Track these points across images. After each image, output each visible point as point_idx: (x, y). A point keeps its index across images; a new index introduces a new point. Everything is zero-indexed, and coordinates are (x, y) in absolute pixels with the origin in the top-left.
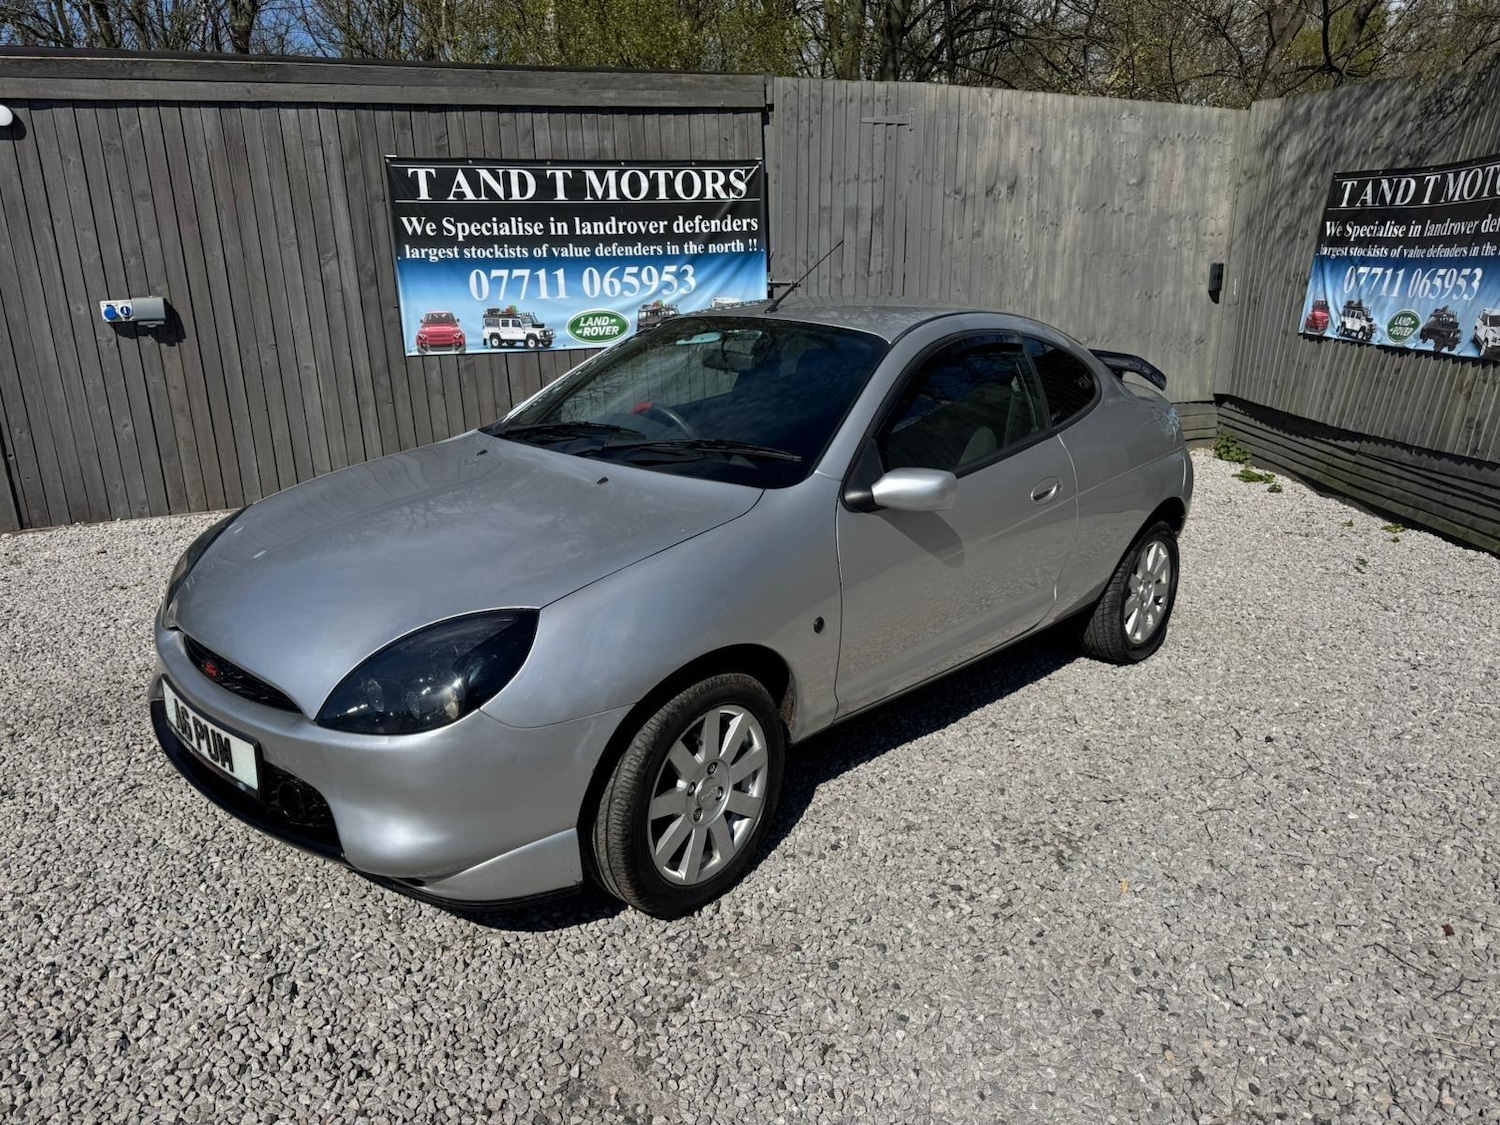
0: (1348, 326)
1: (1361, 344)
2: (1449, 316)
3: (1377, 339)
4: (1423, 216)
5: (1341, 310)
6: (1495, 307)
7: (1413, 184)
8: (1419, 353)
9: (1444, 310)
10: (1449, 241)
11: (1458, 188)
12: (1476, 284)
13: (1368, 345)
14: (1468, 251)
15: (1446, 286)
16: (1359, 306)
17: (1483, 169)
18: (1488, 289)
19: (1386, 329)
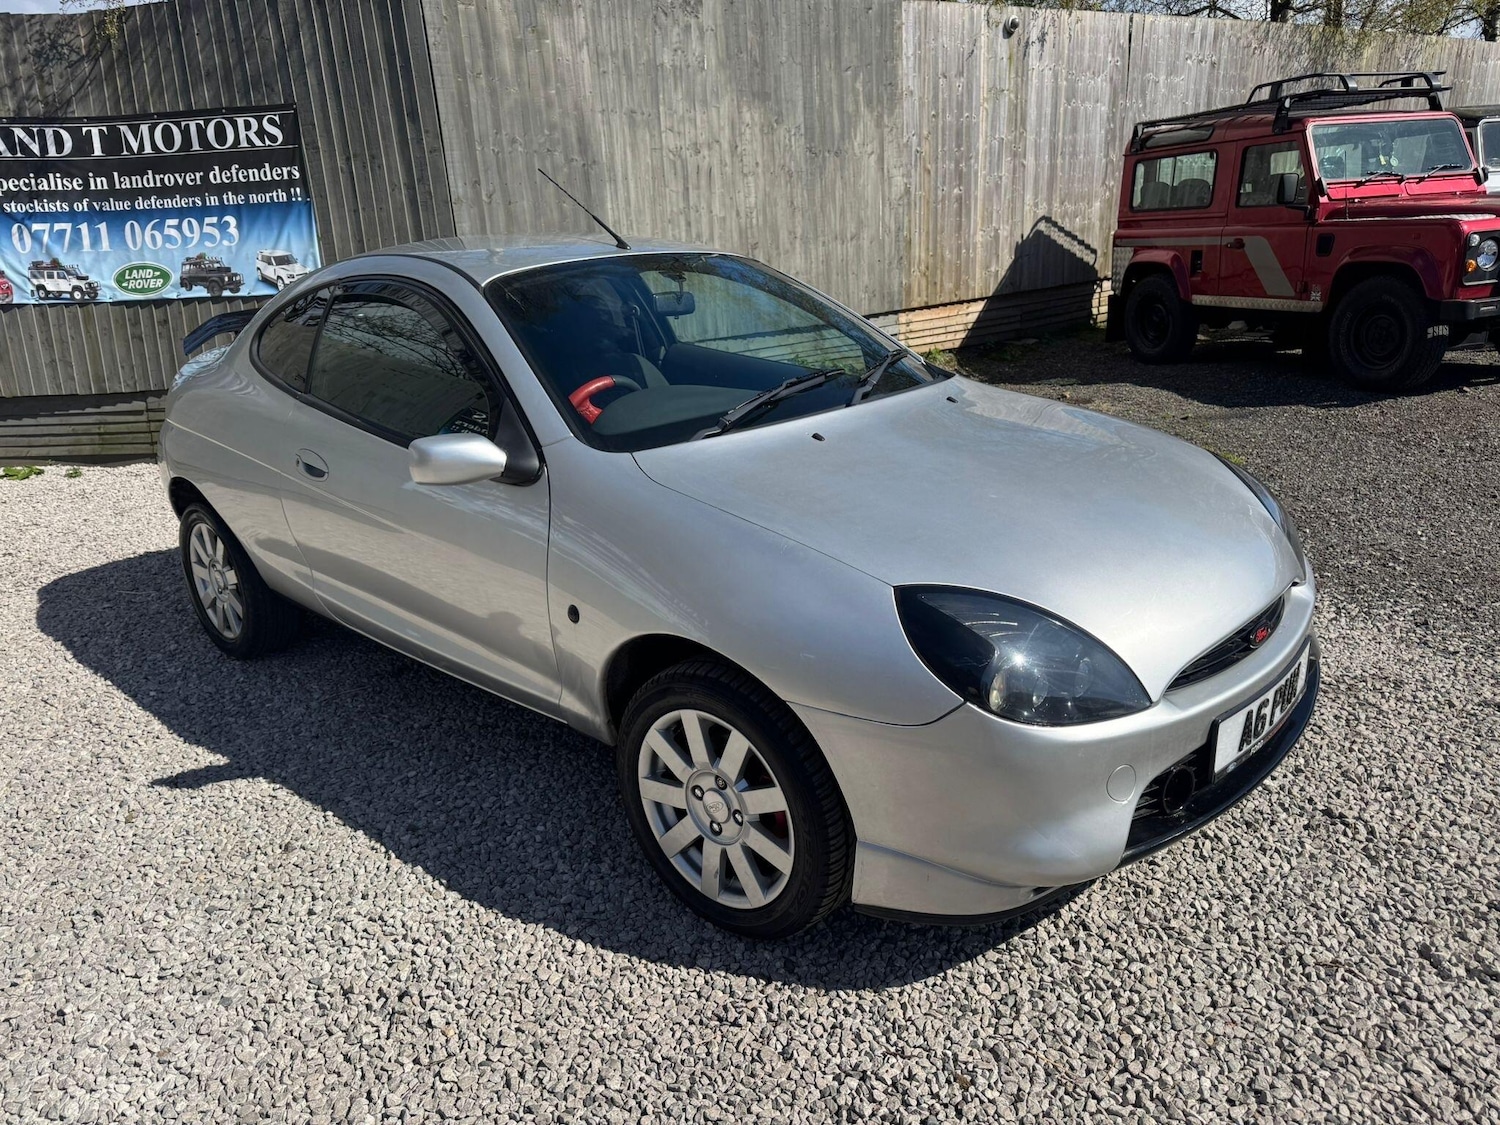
0: (50, 288)
1: (82, 304)
2: (212, 262)
3: (105, 296)
4: (102, 168)
5: (27, 273)
6: (275, 248)
7: (65, 135)
8: (187, 301)
9: (201, 257)
10: (163, 192)
11: (144, 140)
12: (233, 230)
13: (96, 304)
14: (204, 201)
15: (187, 233)
16: (56, 264)
17: (178, 125)
18: (255, 233)
19: (114, 285)
